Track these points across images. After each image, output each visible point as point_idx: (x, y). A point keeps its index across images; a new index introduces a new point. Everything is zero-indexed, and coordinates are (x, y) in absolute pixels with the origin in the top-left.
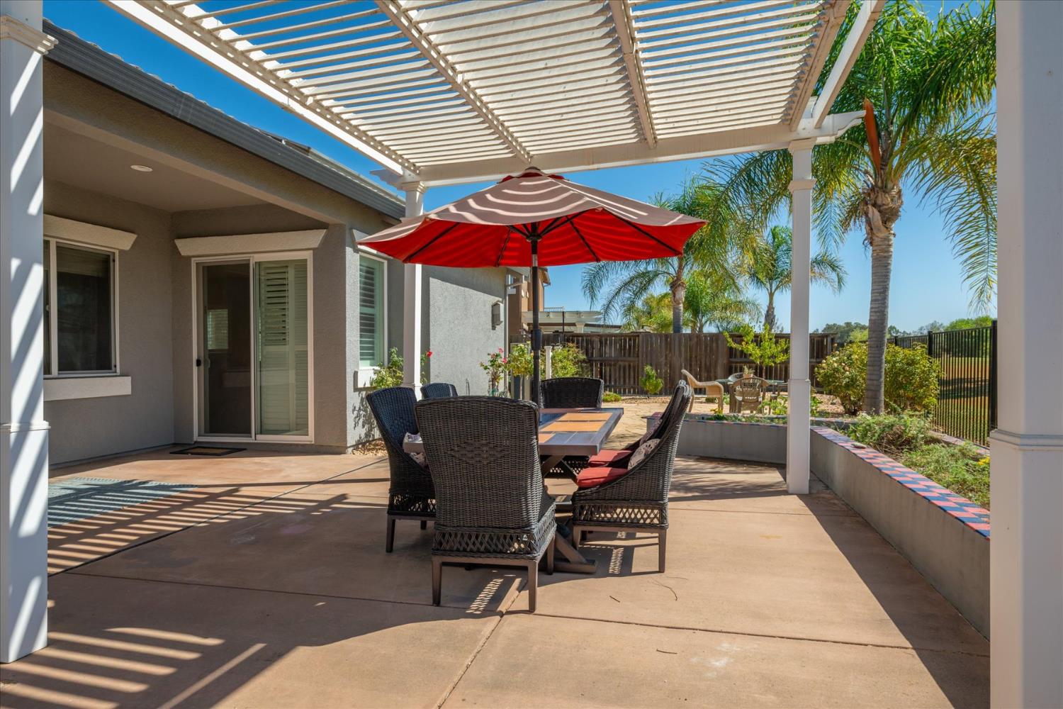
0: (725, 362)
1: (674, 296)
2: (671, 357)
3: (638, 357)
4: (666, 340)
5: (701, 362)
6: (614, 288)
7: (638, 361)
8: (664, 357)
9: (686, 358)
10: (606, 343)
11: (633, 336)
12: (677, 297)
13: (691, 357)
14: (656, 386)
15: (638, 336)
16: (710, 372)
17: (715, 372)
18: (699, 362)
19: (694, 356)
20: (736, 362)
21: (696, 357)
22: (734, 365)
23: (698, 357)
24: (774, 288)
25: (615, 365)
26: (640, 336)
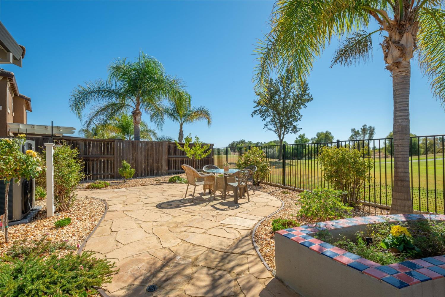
0: (166, 157)
1: (135, 119)
2: (135, 155)
3: (114, 155)
4: (132, 145)
5: (153, 158)
6: (94, 111)
7: (114, 157)
8: (131, 155)
9: (145, 156)
10: (90, 146)
11: (110, 141)
12: (137, 120)
13: (148, 155)
14: (130, 174)
15: (114, 141)
16: (159, 163)
17: (161, 163)
18: (152, 158)
19: (149, 154)
20: (172, 158)
21: (151, 155)
22: (170, 159)
23: (152, 155)
24: (182, 122)
25: (97, 160)
26: (115, 141)
